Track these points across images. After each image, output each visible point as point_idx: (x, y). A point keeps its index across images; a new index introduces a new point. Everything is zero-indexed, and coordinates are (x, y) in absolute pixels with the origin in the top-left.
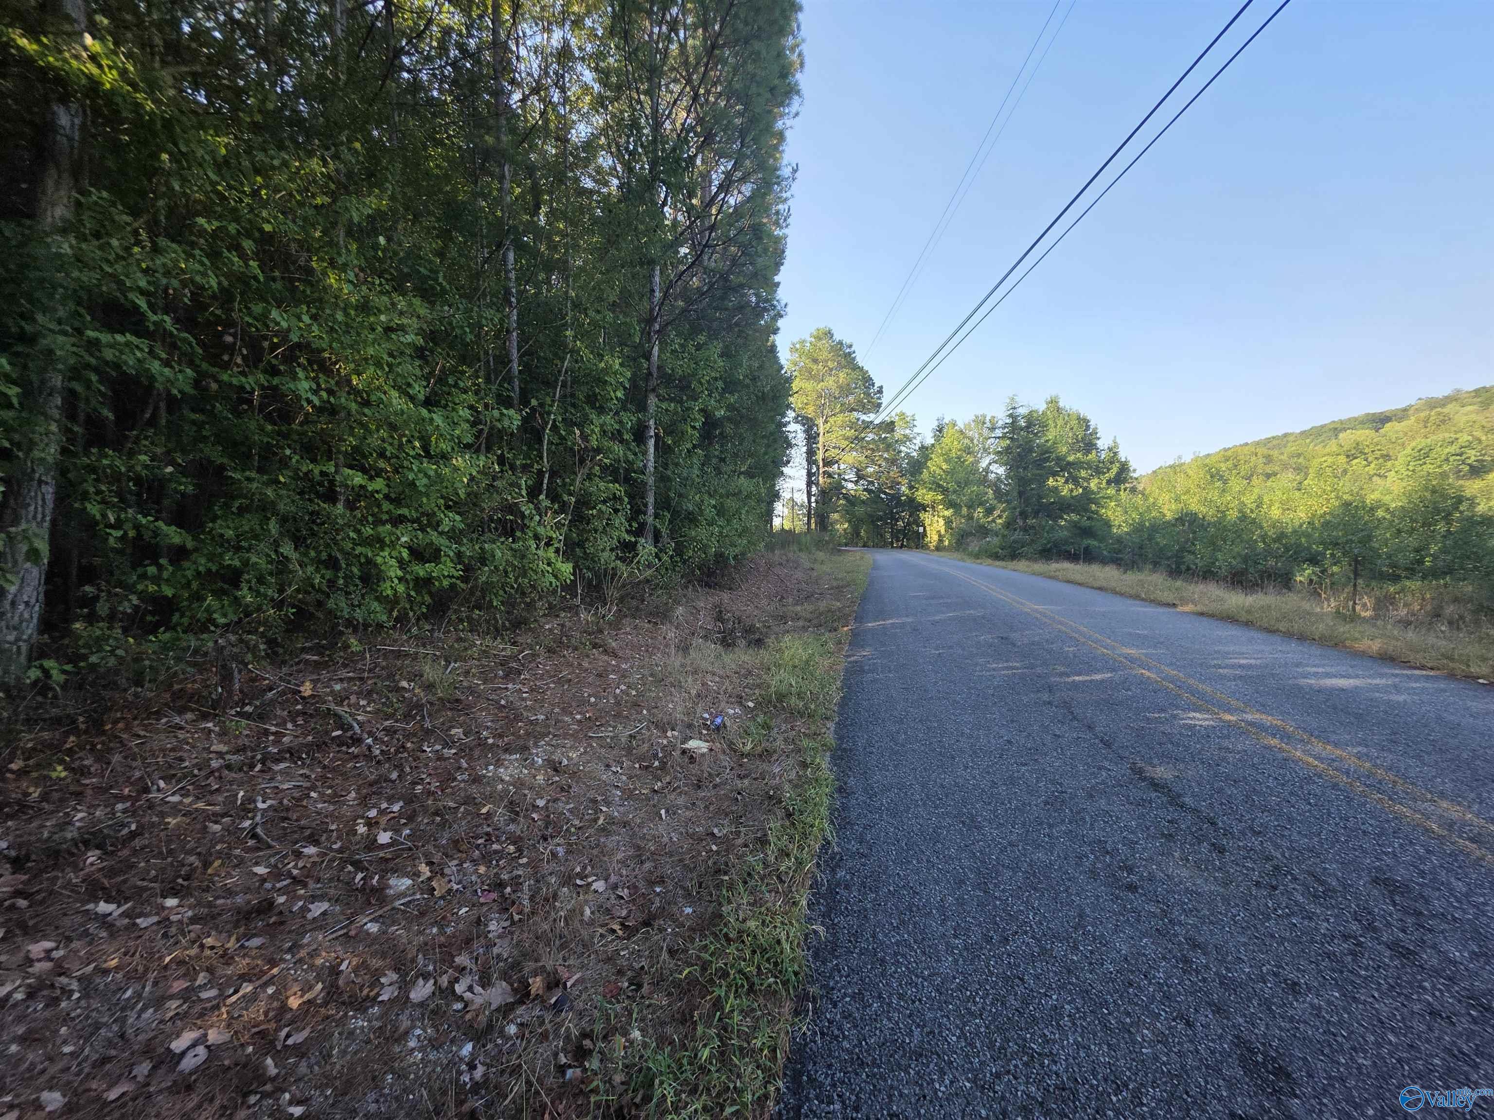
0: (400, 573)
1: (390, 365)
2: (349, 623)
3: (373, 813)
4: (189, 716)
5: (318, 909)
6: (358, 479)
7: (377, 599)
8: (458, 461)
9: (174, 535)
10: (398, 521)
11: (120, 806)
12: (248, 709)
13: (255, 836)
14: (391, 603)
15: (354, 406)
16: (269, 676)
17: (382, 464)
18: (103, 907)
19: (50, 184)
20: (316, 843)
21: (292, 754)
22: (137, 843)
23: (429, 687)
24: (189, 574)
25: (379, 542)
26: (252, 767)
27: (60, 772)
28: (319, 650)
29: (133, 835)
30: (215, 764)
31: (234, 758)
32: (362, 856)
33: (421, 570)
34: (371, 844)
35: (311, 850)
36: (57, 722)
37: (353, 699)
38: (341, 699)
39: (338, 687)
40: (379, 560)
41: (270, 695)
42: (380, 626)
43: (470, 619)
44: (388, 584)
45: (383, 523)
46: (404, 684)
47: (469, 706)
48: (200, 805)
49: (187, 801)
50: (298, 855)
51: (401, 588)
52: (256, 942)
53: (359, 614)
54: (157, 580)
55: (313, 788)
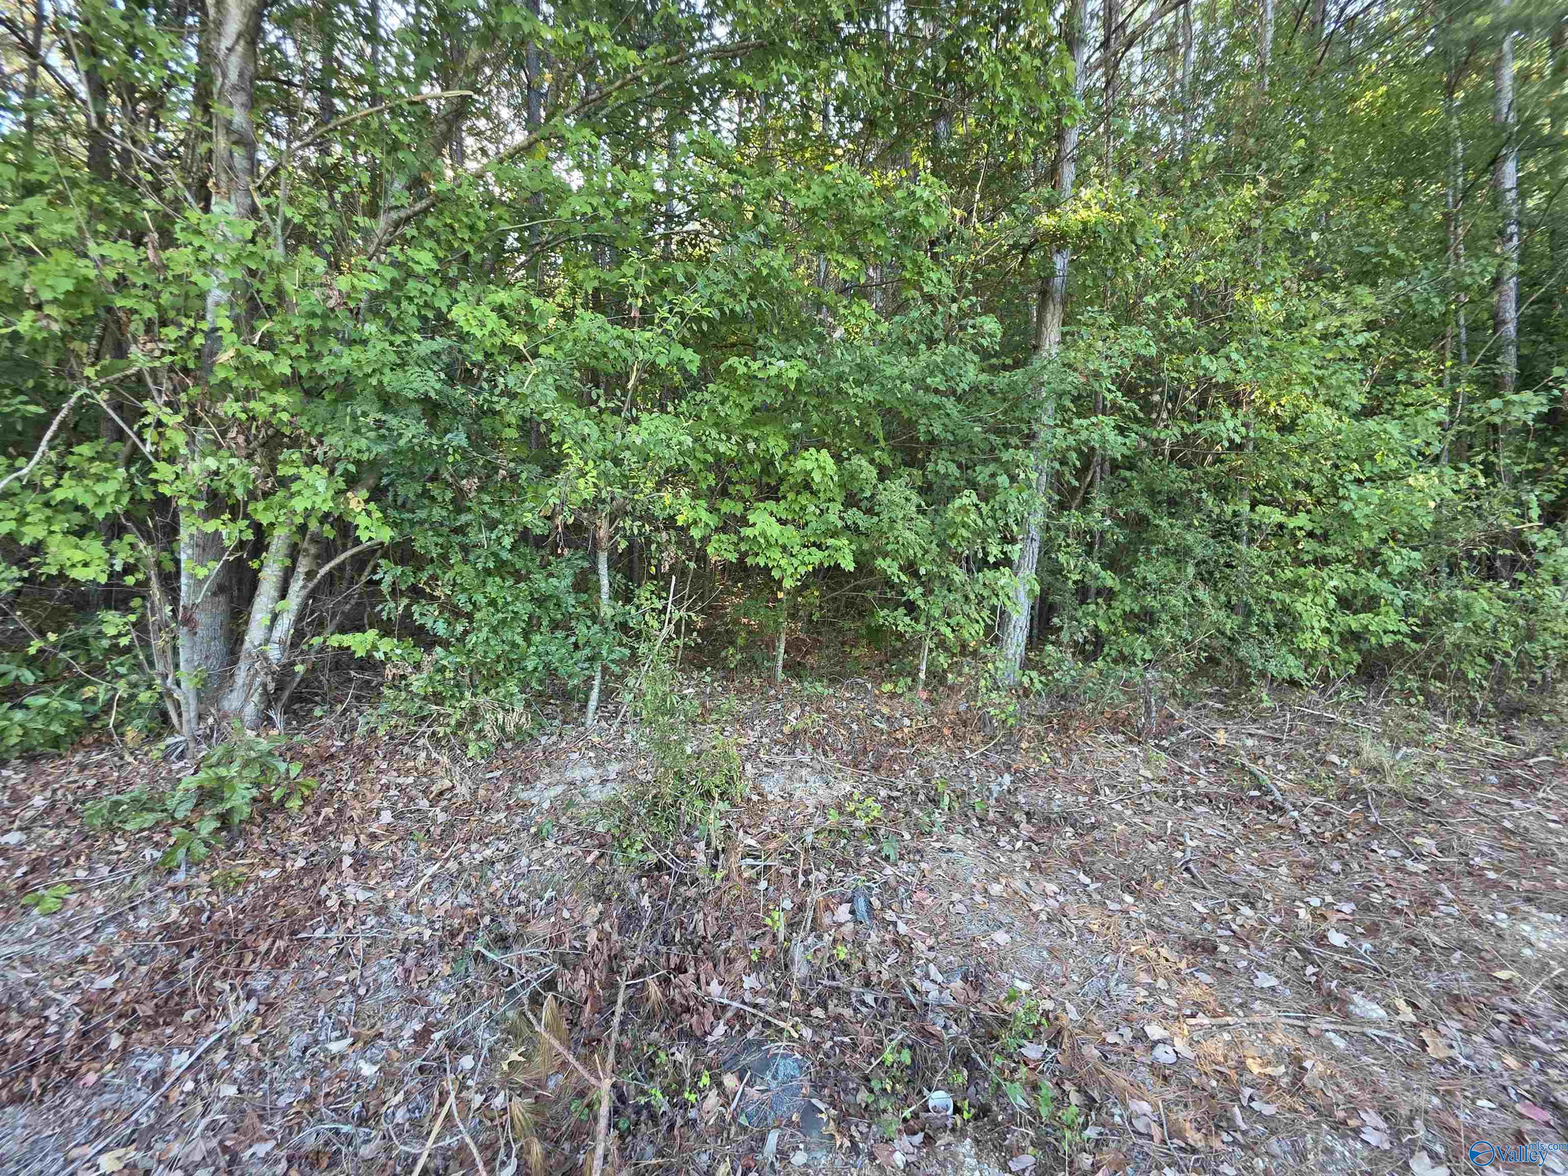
0: (1325, 624)
1: (1320, 379)
2: (1262, 674)
3: (1315, 902)
4: (1121, 737)
5: (1265, 980)
6: (1277, 516)
7: (1291, 652)
8: (1417, 480)
9: (1109, 580)
10: (1321, 562)
11: (1081, 799)
12: (1164, 743)
13: (1187, 870)
14: (1311, 658)
15: (1276, 436)
16: (1184, 717)
17: (1301, 496)
18: (1083, 878)
20: (1253, 906)
21: (1209, 799)
22: (1097, 834)
23: (1375, 771)
24: (1118, 612)
25: (1296, 585)
26: (1176, 801)
27: (1045, 758)
28: (1223, 698)
29: (1093, 827)
30: (1146, 787)
31: (1160, 787)
32: (1311, 947)
33: (1354, 622)
34: (1321, 940)
35: (1246, 910)
36: (1040, 719)
37: (1269, 760)
38: (1256, 759)
39: (1250, 742)
40: (1299, 607)
41: (1183, 735)
42: (1294, 683)
43: (1428, 695)
44: (1308, 635)
45: (1304, 565)
46: (1335, 759)
47: (1441, 813)
48: (1137, 820)
49: (1129, 812)
50: (1235, 910)
51: (1325, 641)
52: (1204, 977)
53: (1272, 667)
54: (1095, 615)
55: (1236, 843)
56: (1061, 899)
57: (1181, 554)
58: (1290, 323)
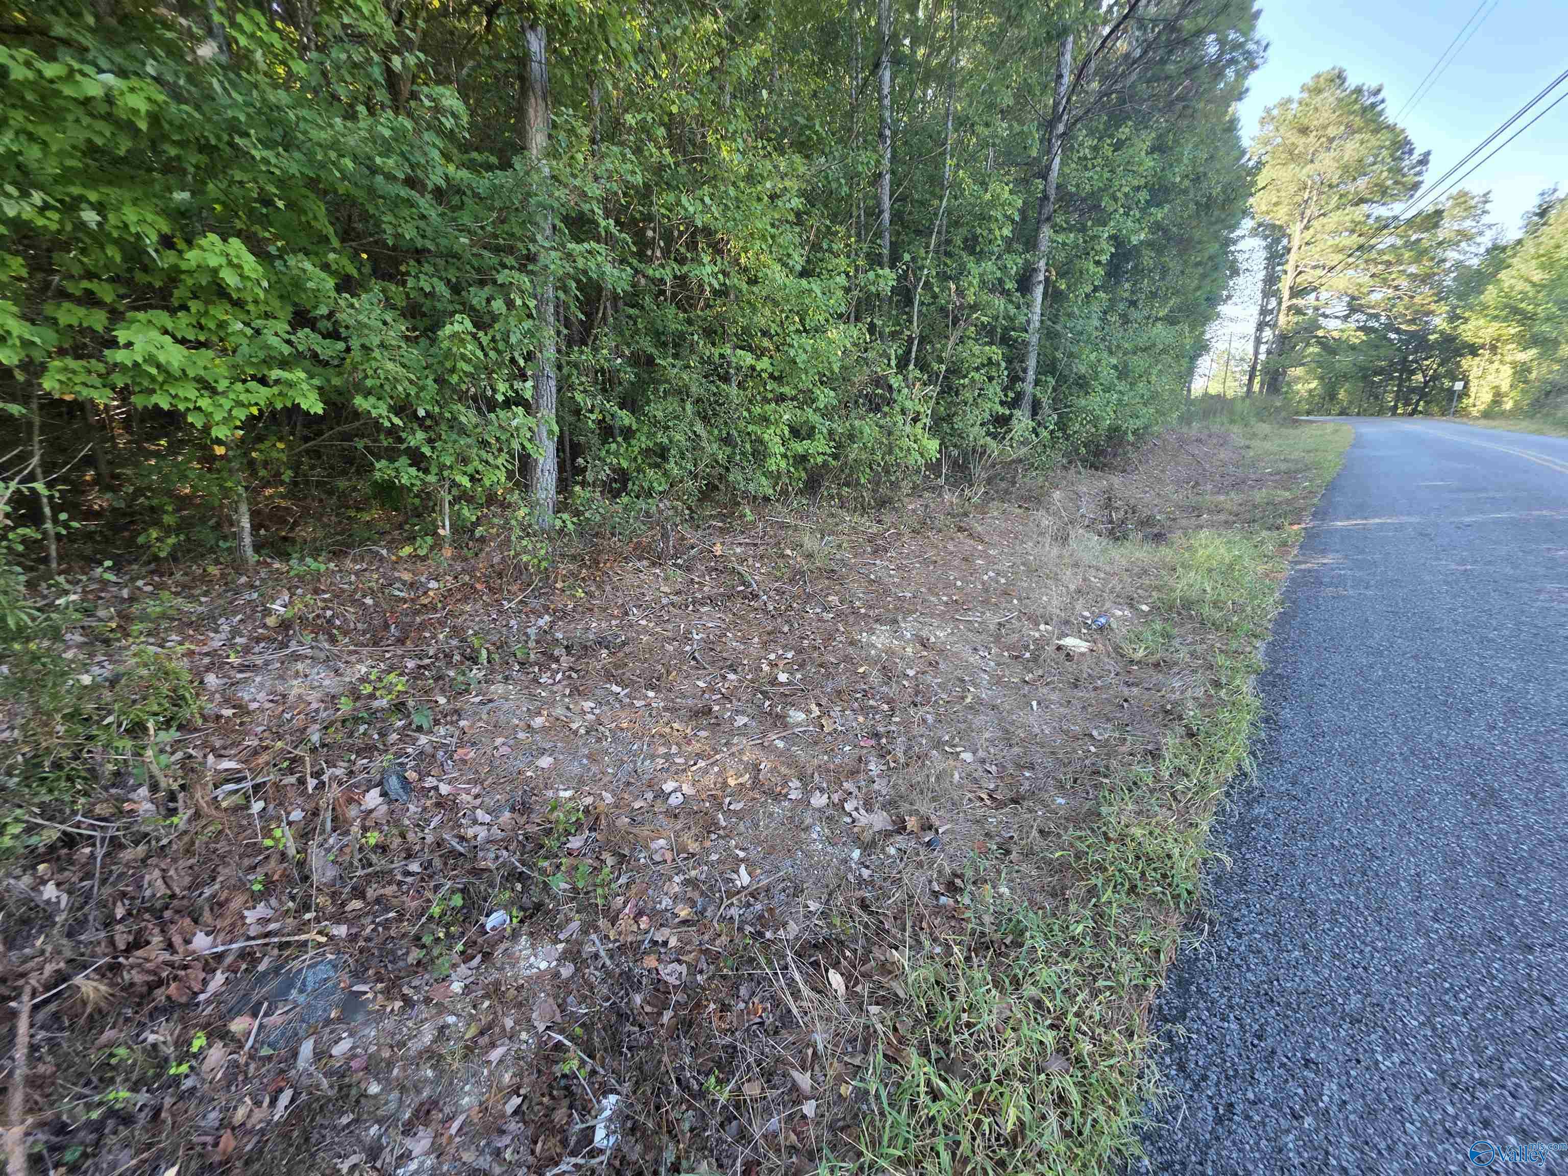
0: (782, 450)
1: (773, 237)
2: (745, 494)
3: (772, 656)
4: (645, 563)
5: (741, 720)
6: (748, 359)
7: (764, 474)
8: (833, 334)
9: (625, 418)
10: (781, 399)
11: (614, 622)
12: (679, 561)
13: (694, 658)
14: (776, 477)
15: (744, 286)
16: (692, 537)
17: (766, 343)
18: (616, 689)
19: (531, 112)
20: (735, 671)
21: (711, 600)
22: (627, 649)
23: (810, 556)
24: (636, 449)
25: (765, 420)
26: (687, 607)
27: (580, 593)
28: (722, 517)
29: (624, 644)
30: (665, 601)
31: (675, 598)
32: (767, 688)
33: (799, 447)
34: (774, 682)
35: (731, 676)
36: (574, 558)
37: (750, 561)
38: (742, 561)
39: (738, 550)
40: (766, 437)
41: (693, 552)
42: (766, 499)
43: (840, 497)
44: (773, 460)
45: (768, 402)
46: (788, 552)
47: (842, 577)
48: (658, 629)
49: (651, 625)
50: (724, 678)
51: (783, 464)
52: (703, 734)
53: (751, 487)
54: (617, 454)
55: (728, 629)
56: (597, 711)
57: (682, 393)
58: (751, 178)
